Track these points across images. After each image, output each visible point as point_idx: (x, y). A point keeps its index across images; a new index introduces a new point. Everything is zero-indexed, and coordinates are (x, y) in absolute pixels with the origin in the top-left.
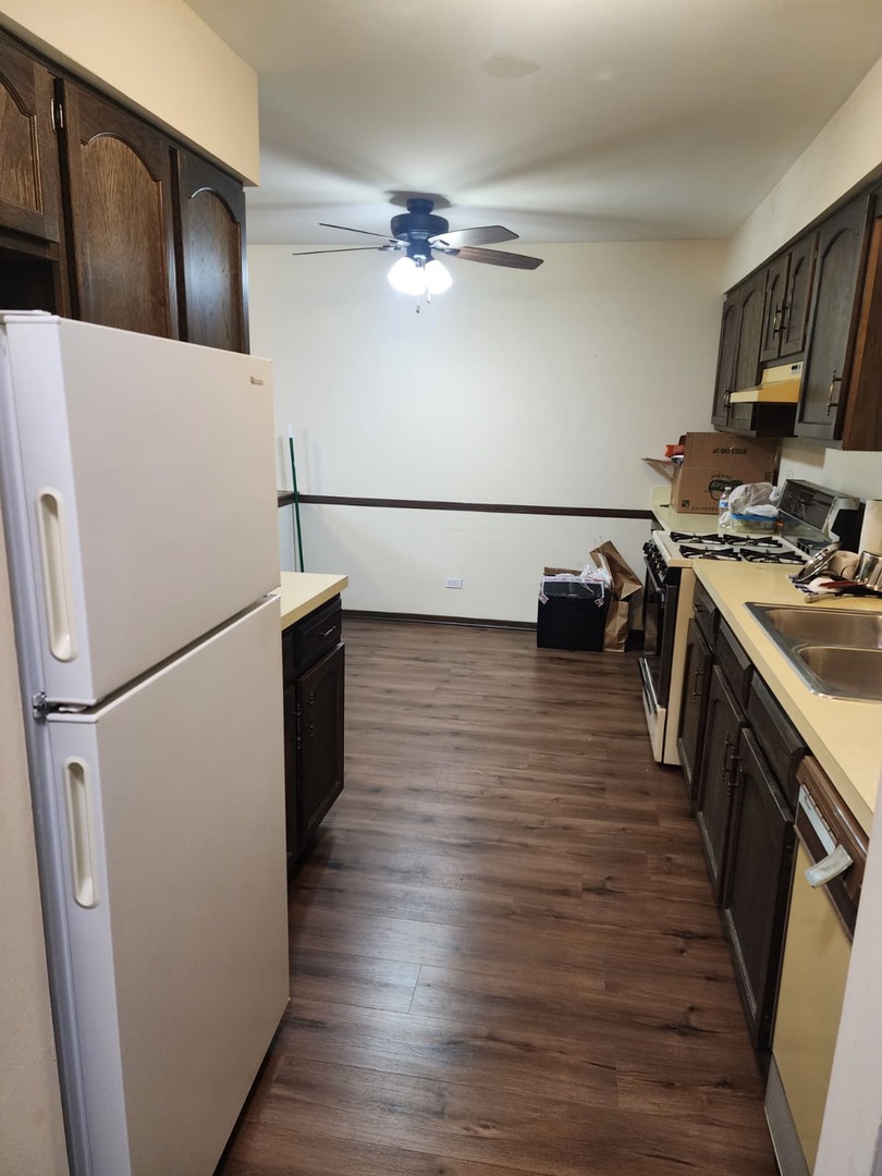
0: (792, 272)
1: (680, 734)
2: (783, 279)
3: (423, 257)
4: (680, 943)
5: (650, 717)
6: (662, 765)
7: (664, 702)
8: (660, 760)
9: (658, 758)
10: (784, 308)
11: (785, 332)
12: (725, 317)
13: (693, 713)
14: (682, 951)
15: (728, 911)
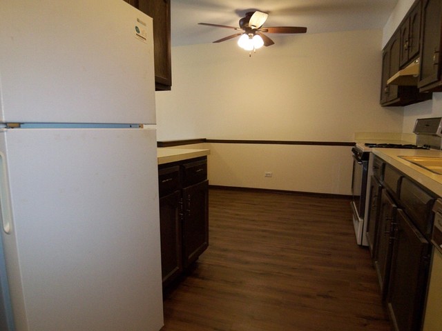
0: (412, 22)
1: (368, 231)
2: (408, 30)
3: (252, 35)
4: (365, 321)
5: (355, 223)
6: (361, 246)
7: (362, 216)
8: (360, 244)
9: (359, 242)
10: (409, 38)
11: (411, 40)
12: (384, 59)
13: (373, 222)
14: (365, 325)
15: (390, 305)
